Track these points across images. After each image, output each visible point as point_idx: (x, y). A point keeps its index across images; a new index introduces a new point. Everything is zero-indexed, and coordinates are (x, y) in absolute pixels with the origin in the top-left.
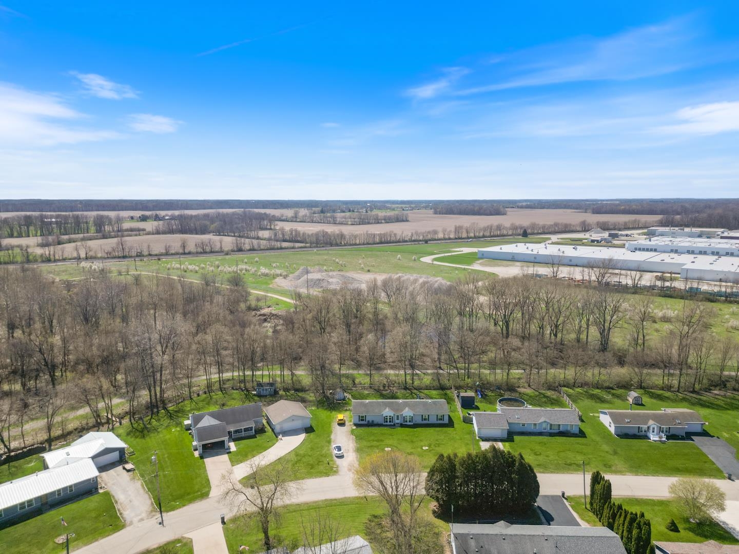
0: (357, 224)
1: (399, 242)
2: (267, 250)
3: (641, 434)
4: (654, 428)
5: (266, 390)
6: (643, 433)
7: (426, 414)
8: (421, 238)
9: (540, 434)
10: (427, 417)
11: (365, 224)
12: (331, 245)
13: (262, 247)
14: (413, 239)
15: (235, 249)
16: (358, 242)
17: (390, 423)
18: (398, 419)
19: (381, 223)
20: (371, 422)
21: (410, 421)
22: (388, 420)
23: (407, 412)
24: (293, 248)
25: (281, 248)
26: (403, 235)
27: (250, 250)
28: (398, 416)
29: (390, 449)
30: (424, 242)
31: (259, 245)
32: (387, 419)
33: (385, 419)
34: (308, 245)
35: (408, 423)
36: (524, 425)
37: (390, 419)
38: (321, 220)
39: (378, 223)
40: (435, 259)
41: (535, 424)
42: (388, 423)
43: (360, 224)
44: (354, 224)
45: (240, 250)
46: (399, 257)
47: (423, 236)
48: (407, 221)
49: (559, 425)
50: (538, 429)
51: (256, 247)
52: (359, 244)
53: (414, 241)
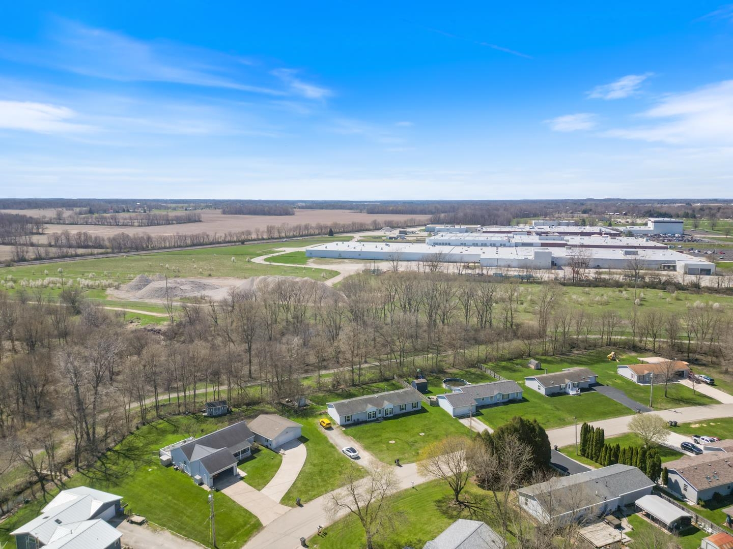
0: (145, 226)
1: (212, 243)
2: (59, 258)
5: (219, 409)
7: (402, 403)
8: (235, 239)
9: (496, 405)
10: (404, 407)
11: (154, 225)
12: (137, 249)
13: (51, 255)
14: (227, 240)
15: (16, 258)
16: (167, 245)
17: (374, 419)
18: (380, 413)
19: (173, 224)
20: (356, 421)
22: (372, 416)
23: (387, 405)
24: (92, 254)
25: (77, 256)
27: (36, 259)
28: (380, 410)
29: (394, 442)
30: (240, 243)
31: (47, 253)
32: (370, 415)
33: (369, 415)
34: (109, 250)
35: (389, 415)
36: (483, 399)
37: (373, 414)
38: (98, 221)
39: (169, 224)
40: (266, 260)
41: (492, 397)
42: (372, 419)
43: (148, 226)
44: (142, 226)
45: (22, 260)
46: (233, 260)
47: (237, 237)
48: (200, 221)
49: (509, 394)
50: (494, 401)
51: (43, 255)
52: (170, 248)
53: (229, 242)
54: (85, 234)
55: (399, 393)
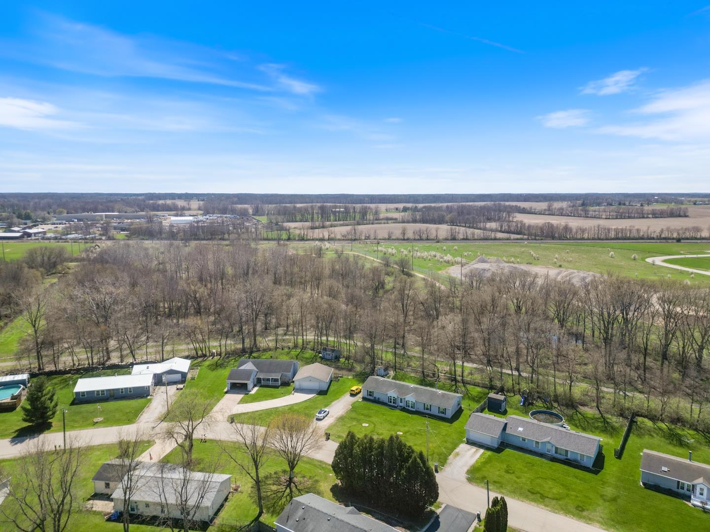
0: (613, 219)
1: (642, 238)
2: (480, 240)
3: (680, 491)
4: (702, 489)
5: (329, 354)
6: (685, 491)
7: (428, 403)
8: (675, 235)
9: (542, 455)
10: (429, 407)
11: (624, 218)
12: (553, 238)
13: (476, 237)
14: (663, 236)
15: (449, 238)
16: (586, 236)
17: (394, 404)
18: (401, 402)
19: (648, 217)
20: (377, 399)
21: (412, 407)
22: (392, 401)
23: (410, 398)
24: (508, 239)
25: (495, 239)
26: (649, 231)
27: (463, 239)
28: (401, 399)
29: (367, 425)
30: (675, 241)
31: (473, 234)
32: (391, 399)
34: (526, 237)
35: (410, 409)
36: (524, 440)
37: (394, 400)
38: (571, 213)
39: (643, 217)
40: (665, 261)
41: (537, 443)
42: (392, 404)
43: (617, 218)
44: (609, 218)
45: (454, 239)
46: (612, 255)
47: (678, 234)
48: (686, 216)
49: (567, 451)
50: (540, 449)
51: (470, 237)
52: (588, 239)
53: (665, 238)
54: (521, 222)
55: (436, 393)
